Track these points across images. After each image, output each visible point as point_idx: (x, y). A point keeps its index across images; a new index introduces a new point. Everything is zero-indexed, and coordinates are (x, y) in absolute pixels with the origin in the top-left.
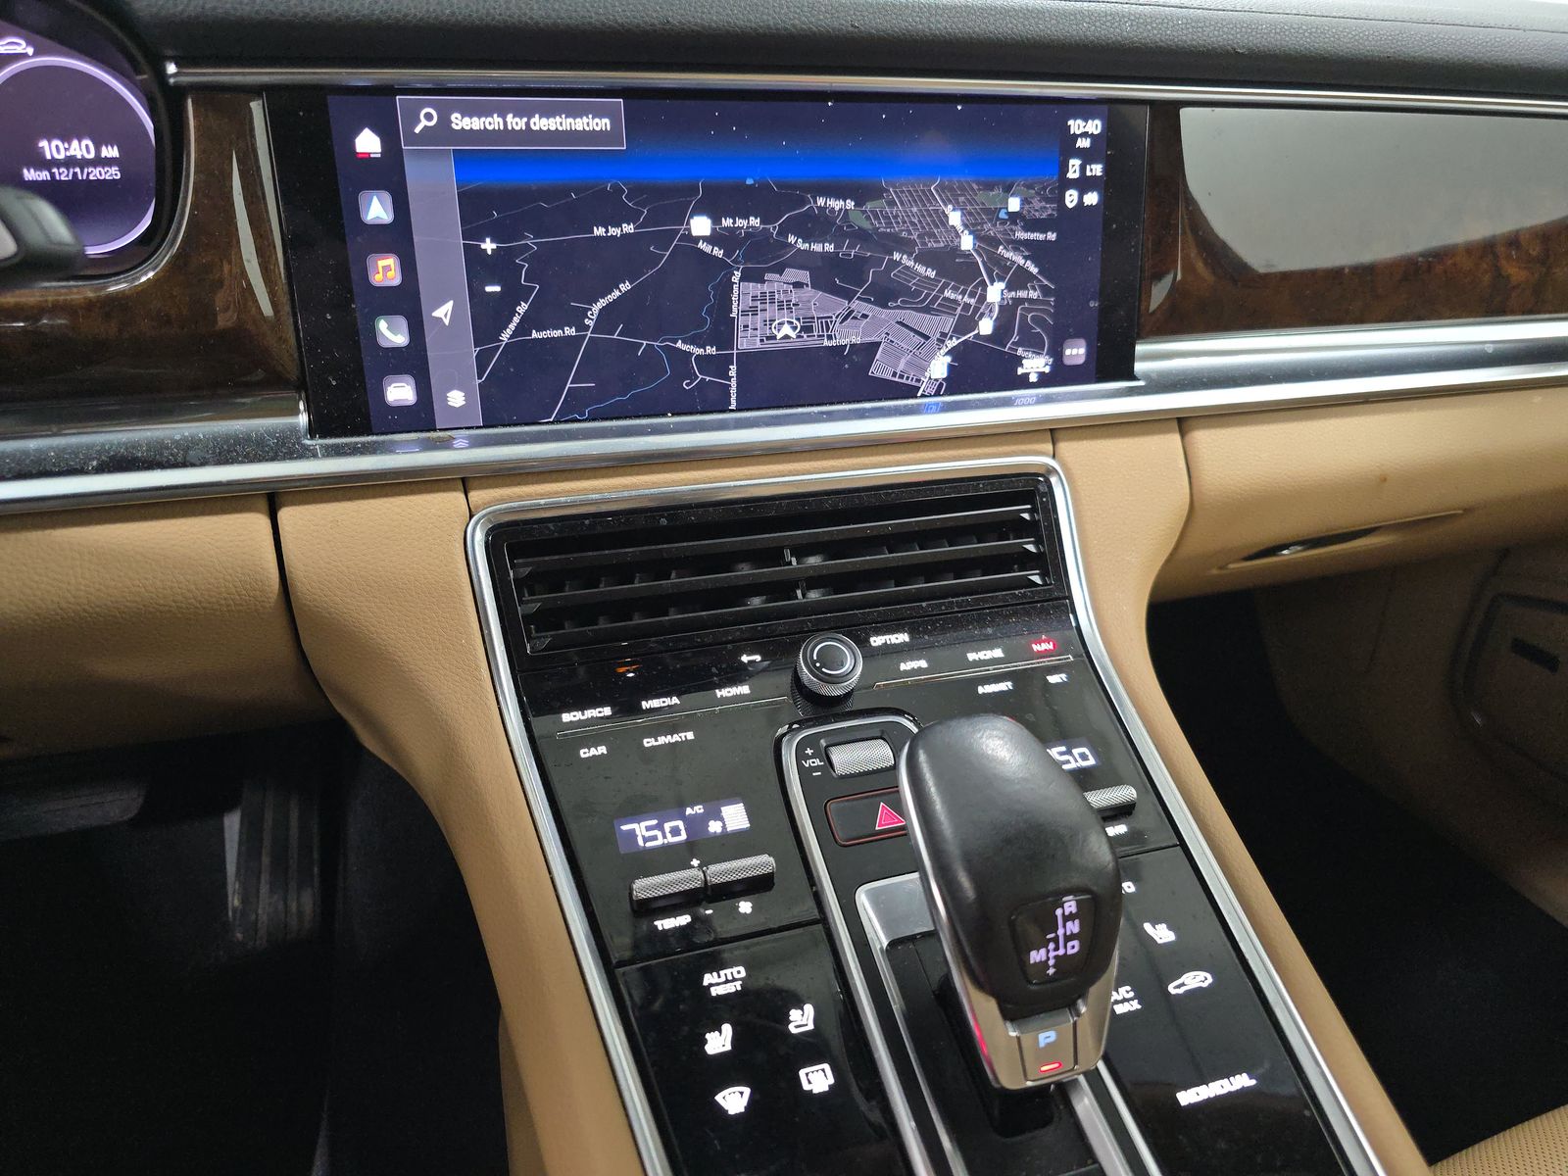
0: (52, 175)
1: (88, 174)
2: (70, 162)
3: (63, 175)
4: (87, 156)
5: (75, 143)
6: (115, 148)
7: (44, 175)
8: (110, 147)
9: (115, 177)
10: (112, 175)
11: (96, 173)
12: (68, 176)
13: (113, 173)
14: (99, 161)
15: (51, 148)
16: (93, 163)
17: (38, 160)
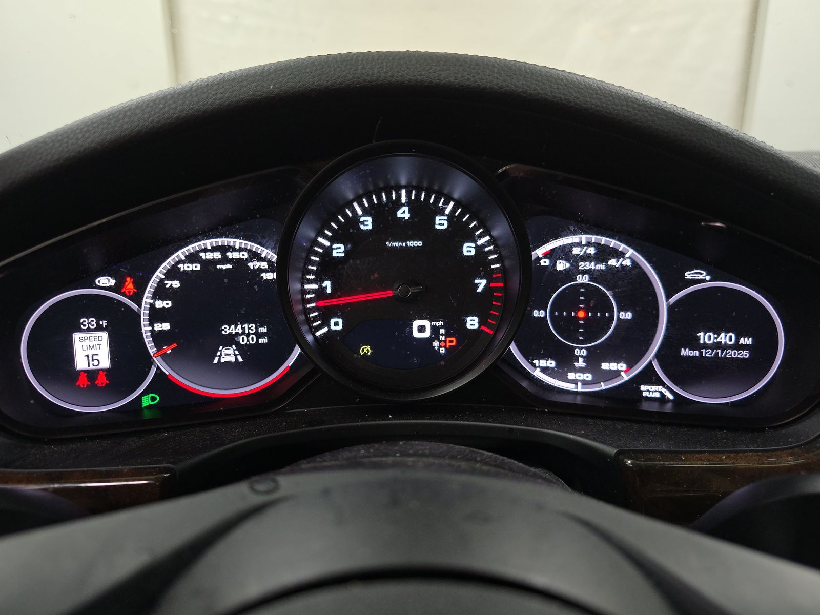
0: (701, 353)
1: (726, 354)
2: (718, 345)
3: (708, 353)
4: (728, 343)
5: (723, 335)
6: (750, 339)
7: (695, 353)
8: (746, 339)
9: (745, 357)
10: (743, 355)
11: (733, 354)
12: (711, 354)
13: (745, 354)
14: (738, 347)
15: (704, 337)
16: (732, 347)
17: (694, 344)
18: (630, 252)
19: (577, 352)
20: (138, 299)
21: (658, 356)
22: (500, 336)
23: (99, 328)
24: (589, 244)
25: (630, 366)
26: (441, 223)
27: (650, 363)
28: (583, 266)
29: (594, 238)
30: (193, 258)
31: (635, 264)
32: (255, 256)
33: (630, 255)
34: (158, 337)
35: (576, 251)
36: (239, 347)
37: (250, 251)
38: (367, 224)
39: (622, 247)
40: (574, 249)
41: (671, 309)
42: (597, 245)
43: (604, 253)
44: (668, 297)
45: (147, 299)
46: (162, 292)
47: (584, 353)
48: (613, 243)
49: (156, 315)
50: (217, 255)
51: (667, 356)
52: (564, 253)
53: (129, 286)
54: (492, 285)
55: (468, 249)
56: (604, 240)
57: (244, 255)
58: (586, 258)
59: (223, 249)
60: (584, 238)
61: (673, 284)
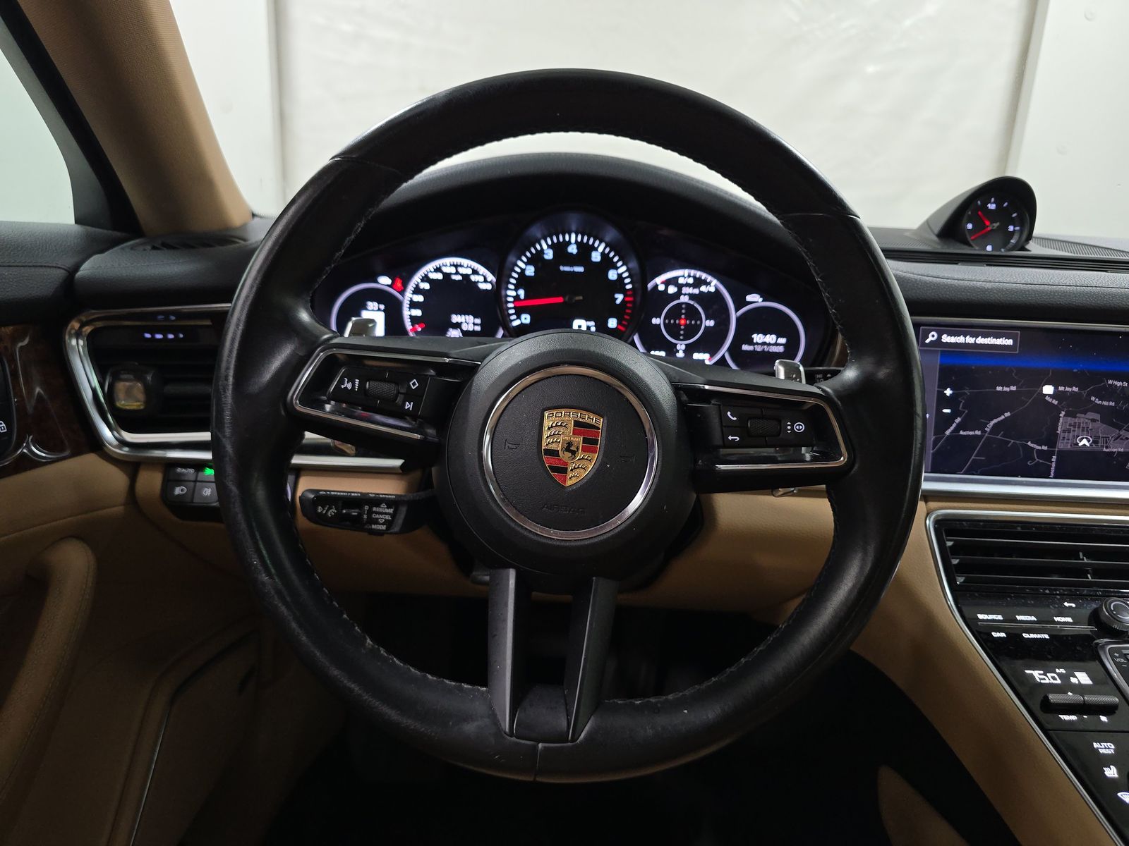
0: (754, 348)
1: (769, 349)
2: (764, 344)
3: (759, 348)
4: (771, 341)
5: (768, 336)
6: (785, 339)
7: (751, 348)
8: (782, 339)
9: (781, 351)
10: (779, 350)
11: (773, 349)
12: (761, 349)
13: (781, 349)
14: (776, 344)
15: (758, 338)
16: (773, 345)
17: (751, 342)
18: (715, 282)
19: (678, 347)
20: (402, 292)
21: (729, 350)
22: (627, 332)
23: (379, 310)
24: (689, 276)
25: (712, 356)
26: (596, 257)
27: (723, 356)
28: (685, 290)
29: (693, 272)
30: (438, 270)
31: (717, 290)
32: (475, 272)
33: (713, 285)
34: (414, 319)
35: (681, 281)
36: (462, 331)
37: (473, 270)
38: (549, 255)
39: (709, 278)
40: (680, 279)
41: (738, 319)
42: (694, 277)
43: (698, 282)
44: (737, 310)
45: (409, 294)
46: (417, 291)
47: (683, 347)
48: (704, 276)
49: (413, 305)
50: (453, 270)
51: (734, 350)
52: (673, 281)
53: (399, 284)
54: (626, 299)
55: (612, 275)
56: (698, 274)
57: (469, 271)
58: (687, 285)
59: (456, 266)
60: (686, 272)
61: (740, 303)
